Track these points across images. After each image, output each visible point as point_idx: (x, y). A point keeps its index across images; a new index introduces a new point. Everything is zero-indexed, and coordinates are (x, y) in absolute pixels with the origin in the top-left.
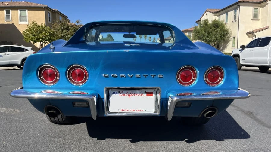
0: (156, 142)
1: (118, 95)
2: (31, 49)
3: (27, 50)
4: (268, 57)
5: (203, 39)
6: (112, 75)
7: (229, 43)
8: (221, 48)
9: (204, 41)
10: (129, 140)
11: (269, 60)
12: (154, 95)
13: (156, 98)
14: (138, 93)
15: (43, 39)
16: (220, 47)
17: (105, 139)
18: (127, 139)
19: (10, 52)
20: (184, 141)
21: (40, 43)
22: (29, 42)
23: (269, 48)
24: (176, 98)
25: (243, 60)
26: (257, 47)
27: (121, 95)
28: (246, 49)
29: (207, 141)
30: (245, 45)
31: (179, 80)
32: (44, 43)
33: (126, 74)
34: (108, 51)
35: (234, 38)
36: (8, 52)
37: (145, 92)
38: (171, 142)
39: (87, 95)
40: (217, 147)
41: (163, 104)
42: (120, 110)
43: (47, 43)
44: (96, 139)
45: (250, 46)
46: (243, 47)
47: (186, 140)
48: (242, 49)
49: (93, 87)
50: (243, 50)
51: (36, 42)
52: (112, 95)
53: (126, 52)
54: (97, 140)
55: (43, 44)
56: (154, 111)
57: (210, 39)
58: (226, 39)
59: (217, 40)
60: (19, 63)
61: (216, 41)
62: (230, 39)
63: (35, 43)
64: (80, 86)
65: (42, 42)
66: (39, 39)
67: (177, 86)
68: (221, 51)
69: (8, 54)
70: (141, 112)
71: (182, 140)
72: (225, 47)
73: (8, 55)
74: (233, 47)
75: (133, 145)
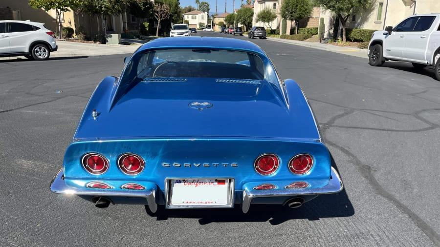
0: (232, 223)
1: (183, 184)
2: (44, 25)
3: (37, 28)
4: (425, 48)
5: (329, 6)
6: (174, 165)
7: (372, 13)
8: (359, 21)
9: (332, 8)
10: (198, 219)
11: (427, 53)
12: (226, 184)
13: (229, 187)
14: (207, 181)
15: (60, 4)
16: (356, 19)
17: (167, 219)
18: (196, 218)
19: (10, 32)
20: (268, 221)
21: (57, 10)
22: (37, 8)
23: (429, 35)
24: (251, 195)
25: (387, 50)
26: (412, 31)
27: (186, 184)
28: (394, 33)
29: (297, 220)
30: (394, 26)
31: (257, 169)
32: (62, 10)
33: (192, 163)
34: (168, 140)
35: (381, 4)
36: (7, 32)
37: (216, 181)
38: (251, 223)
39: (144, 190)
40: (308, 231)
41: (238, 196)
42: (185, 202)
43: (67, 10)
44: (156, 218)
45: (402, 27)
46: (389, 30)
47: (271, 219)
48: (387, 32)
49: (151, 177)
50: (390, 34)
51: (50, 9)
52: (175, 184)
53: (190, 141)
54: (158, 220)
55: (62, 12)
56: (226, 203)
57: (342, 6)
58: (368, 5)
59: (352, 6)
60: (27, 51)
61: (352, 9)
62: (374, 6)
63: (47, 11)
64: (135, 176)
65: (60, 8)
66: (53, 4)
67: (255, 176)
68: (358, 25)
69: (8, 36)
70: (211, 204)
71: (265, 221)
72: (365, 19)
73: (8, 38)
74: (378, 19)
75: (202, 229)
